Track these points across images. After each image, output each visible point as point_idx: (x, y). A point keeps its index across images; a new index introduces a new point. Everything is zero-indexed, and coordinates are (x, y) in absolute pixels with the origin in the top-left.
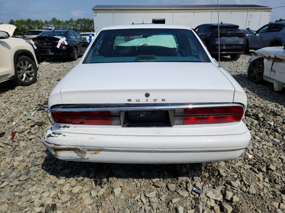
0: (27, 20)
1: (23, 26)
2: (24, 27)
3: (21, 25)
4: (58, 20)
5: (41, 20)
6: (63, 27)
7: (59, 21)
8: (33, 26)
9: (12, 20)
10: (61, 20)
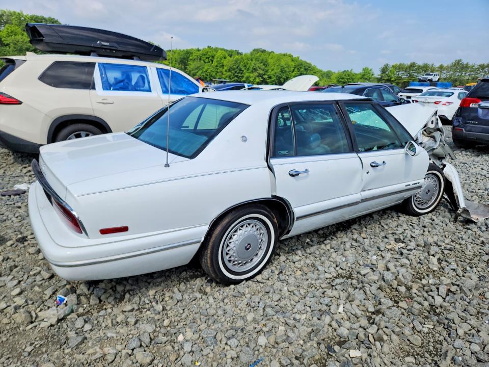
0: (409, 64)
1: (400, 73)
2: (400, 75)
3: (397, 72)
4: (465, 63)
5: (433, 64)
6: (469, 75)
7: (467, 64)
8: (416, 74)
9: (387, 65)
10: (471, 64)
